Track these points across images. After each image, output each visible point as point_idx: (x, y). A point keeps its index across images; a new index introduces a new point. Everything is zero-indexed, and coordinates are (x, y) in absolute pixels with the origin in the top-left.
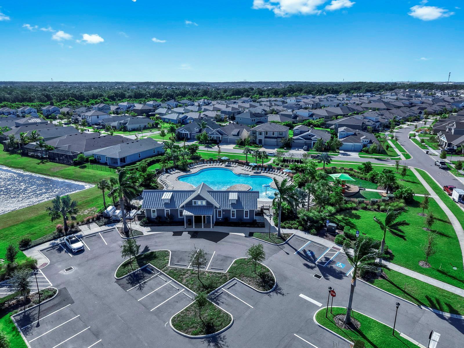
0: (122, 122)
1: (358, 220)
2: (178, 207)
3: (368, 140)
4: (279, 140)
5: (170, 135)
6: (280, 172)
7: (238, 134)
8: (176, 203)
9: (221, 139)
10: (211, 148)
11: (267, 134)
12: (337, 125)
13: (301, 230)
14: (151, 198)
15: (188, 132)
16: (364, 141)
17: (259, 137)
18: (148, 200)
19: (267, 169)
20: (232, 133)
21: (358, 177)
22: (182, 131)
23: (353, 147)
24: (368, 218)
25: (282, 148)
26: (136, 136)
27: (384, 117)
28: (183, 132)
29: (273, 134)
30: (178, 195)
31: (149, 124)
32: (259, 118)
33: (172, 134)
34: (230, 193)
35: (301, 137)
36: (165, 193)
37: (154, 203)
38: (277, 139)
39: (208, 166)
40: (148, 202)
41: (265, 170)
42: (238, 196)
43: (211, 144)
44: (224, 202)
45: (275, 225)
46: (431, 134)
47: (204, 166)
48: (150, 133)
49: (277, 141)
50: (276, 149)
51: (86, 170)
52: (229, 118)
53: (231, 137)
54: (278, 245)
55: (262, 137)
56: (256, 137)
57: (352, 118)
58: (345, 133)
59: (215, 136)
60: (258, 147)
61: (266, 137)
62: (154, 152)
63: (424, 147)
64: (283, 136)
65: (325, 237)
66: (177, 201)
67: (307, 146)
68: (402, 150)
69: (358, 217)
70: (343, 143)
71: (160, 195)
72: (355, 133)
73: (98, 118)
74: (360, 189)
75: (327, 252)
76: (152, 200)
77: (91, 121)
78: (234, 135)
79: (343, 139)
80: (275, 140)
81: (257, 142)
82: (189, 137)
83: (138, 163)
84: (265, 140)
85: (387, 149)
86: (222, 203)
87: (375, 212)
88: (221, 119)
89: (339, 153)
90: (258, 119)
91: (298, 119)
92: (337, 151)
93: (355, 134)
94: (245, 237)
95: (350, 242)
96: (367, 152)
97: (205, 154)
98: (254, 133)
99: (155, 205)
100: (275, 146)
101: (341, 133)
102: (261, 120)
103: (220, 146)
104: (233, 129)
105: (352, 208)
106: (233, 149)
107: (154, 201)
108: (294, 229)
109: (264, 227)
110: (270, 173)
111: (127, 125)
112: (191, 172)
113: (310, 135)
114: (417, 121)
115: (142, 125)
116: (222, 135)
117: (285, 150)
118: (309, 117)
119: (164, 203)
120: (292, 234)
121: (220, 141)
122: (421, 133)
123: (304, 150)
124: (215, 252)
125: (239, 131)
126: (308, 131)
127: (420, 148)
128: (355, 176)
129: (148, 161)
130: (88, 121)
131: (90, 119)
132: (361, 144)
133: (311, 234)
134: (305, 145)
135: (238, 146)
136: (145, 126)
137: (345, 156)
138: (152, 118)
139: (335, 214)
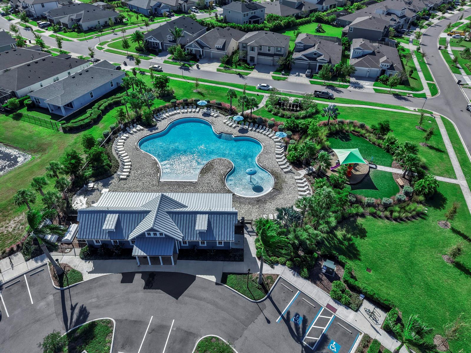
0: (74, 17)
1: (363, 240)
2: (126, 238)
3: (389, 64)
4: (276, 58)
5: (136, 45)
6: (272, 131)
7: (223, 48)
8: (124, 231)
9: (201, 54)
10: (187, 69)
11: (261, 49)
12: (352, 28)
13: (289, 267)
14: (89, 223)
15: (158, 42)
16: (383, 65)
17: (251, 54)
18: (86, 227)
19: (257, 125)
20: (216, 46)
21: (369, 140)
22: (150, 39)
23: (368, 73)
24: (376, 235)
25: (278, 71)
26: (90, 50)
27: (411, 7)
28: (152, 40)
29: (269, 50)
30: (126, 218)
31: (110, 19)
32: (253, 11)
33: (139, 43)
34: (198, 215)
35: (304, 55)
36: (108, 215)
37: (94, 230)
38: (273, 57)
39: (181, 114)
40: (85, 230)
41: (254, 126)
42: (209, 219)
43: (188, 61)
44: (190, 230)
45: (257, 255)
46: (466, 41)
47: (176, 114)
48: (112, 34)
49: (273, 60)
50: (272, 73)
51: (21, 123)
52: (216, 3)
53: (214, 51)
54: (257, 303)
55: (254, 54)
56: (246, 53)
57: (373, 19)
58: (361, 50)
59: (194, 49)
60: (249, 68)
61: (259, 54)
62: (112, 85)
63: (456, 70)
64: (282, 53)
65: (318, 282)
66: (125, 227)
67: (310, 71)
68: (428, 77)
69: (362, 233)
70: (356, 67)
71: (101, 217)
72: (374, 52)
73: (43, 6)
74: (370, 167)
75: (319, 316)
76: (91, 227)
77: (34, 12)
78: (218, 49)
79: (357, 60)
80: (271, 58)
81: (248, 59)
82: (161, 48)
83: (89, 111)
84: (258, 59)
85: (410, 75)
86: (187, 230)
87: (386, 221)
88: (205, 5)
89: (349, 82)
90: (252, 13)
91: (303, 9)
92: (348, 78)
93: (373, 54)
94: (217, 284)
95: (350, 296)
96: (385, 82)
97: (180, 85)
98: (244, 47)
99: (96, 234)
100: (270, 65)
101: (356, 50)
102: (256, 14)
103: (201, 66)
104: (218, 38)
105: (357, 215)
106: (215, 71)
107: (94, 227)
108: (281, 264)
109: (243, 261)
110: (259, 132)
111: (81, 22)
112: (157, 129)
113: (315, 54)
114: (450, 9)
115: (102, 21)
116: (202, 47)
117: (283, 75)
118: (317, 4)
119: (107, 232)
120: (278, 275)
121: (200, 56)
122: (454, 38)
123: (307, 76)
124: (174, 320)
125: (225, 42)
126: (314, 46)
127: (451, 71)
128: (366, 138)
129: (102, 108)
130: (30, 10)
131: (33, 9)
132: (379, 69)
133: (302, 277)
134: (309, 69)
135: (224, 65)
136: (106, 22)
137: (357, 90)
138: (117, 4)
139: (335, 228)
